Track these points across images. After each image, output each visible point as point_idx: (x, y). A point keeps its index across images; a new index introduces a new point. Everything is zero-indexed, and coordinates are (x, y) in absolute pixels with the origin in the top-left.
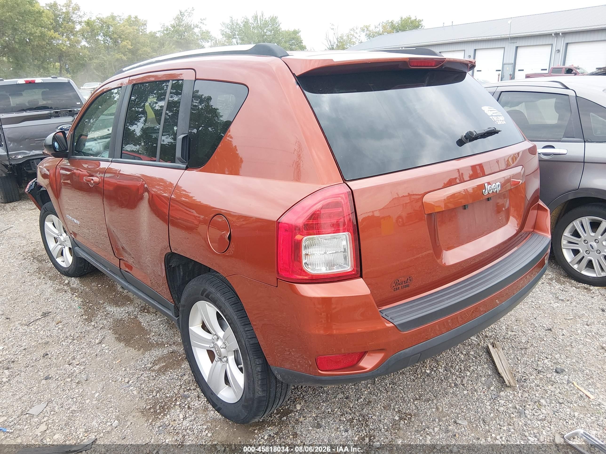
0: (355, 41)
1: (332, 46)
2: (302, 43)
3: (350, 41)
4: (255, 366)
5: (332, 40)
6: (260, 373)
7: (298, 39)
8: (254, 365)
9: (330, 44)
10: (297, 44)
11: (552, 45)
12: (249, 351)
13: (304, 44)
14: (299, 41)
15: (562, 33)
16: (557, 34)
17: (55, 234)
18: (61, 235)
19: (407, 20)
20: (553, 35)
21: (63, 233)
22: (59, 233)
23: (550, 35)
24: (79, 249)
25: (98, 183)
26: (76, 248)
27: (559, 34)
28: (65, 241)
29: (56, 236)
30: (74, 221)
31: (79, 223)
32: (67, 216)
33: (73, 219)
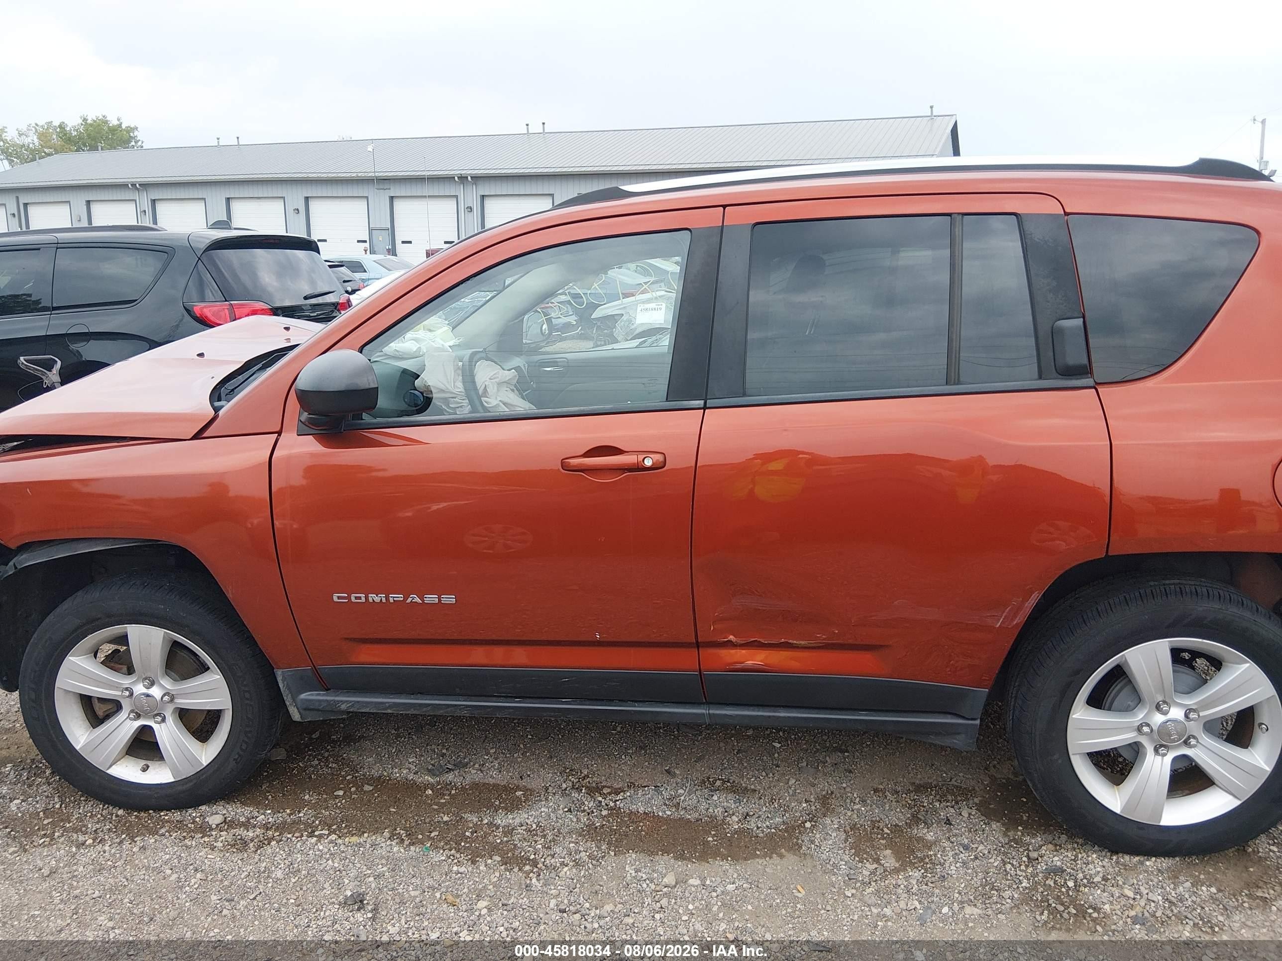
11: (457, 197)
15: (471, 177)
16: (463, 179)
17: (115, 686)
18: (152, 684)
19: (99, 125)
20: (456, 178)
21: (163, 677)
22: (146, 679)
23: (450, 179)
24: (324, 695)
25: (662, 465)
26: (303, 696)
27: (467, 177)
28: (172, 700)
29: (119, 693)
30: (409, 600)
31: (449, 599)
32: (339, 598)
33: (400, 597)
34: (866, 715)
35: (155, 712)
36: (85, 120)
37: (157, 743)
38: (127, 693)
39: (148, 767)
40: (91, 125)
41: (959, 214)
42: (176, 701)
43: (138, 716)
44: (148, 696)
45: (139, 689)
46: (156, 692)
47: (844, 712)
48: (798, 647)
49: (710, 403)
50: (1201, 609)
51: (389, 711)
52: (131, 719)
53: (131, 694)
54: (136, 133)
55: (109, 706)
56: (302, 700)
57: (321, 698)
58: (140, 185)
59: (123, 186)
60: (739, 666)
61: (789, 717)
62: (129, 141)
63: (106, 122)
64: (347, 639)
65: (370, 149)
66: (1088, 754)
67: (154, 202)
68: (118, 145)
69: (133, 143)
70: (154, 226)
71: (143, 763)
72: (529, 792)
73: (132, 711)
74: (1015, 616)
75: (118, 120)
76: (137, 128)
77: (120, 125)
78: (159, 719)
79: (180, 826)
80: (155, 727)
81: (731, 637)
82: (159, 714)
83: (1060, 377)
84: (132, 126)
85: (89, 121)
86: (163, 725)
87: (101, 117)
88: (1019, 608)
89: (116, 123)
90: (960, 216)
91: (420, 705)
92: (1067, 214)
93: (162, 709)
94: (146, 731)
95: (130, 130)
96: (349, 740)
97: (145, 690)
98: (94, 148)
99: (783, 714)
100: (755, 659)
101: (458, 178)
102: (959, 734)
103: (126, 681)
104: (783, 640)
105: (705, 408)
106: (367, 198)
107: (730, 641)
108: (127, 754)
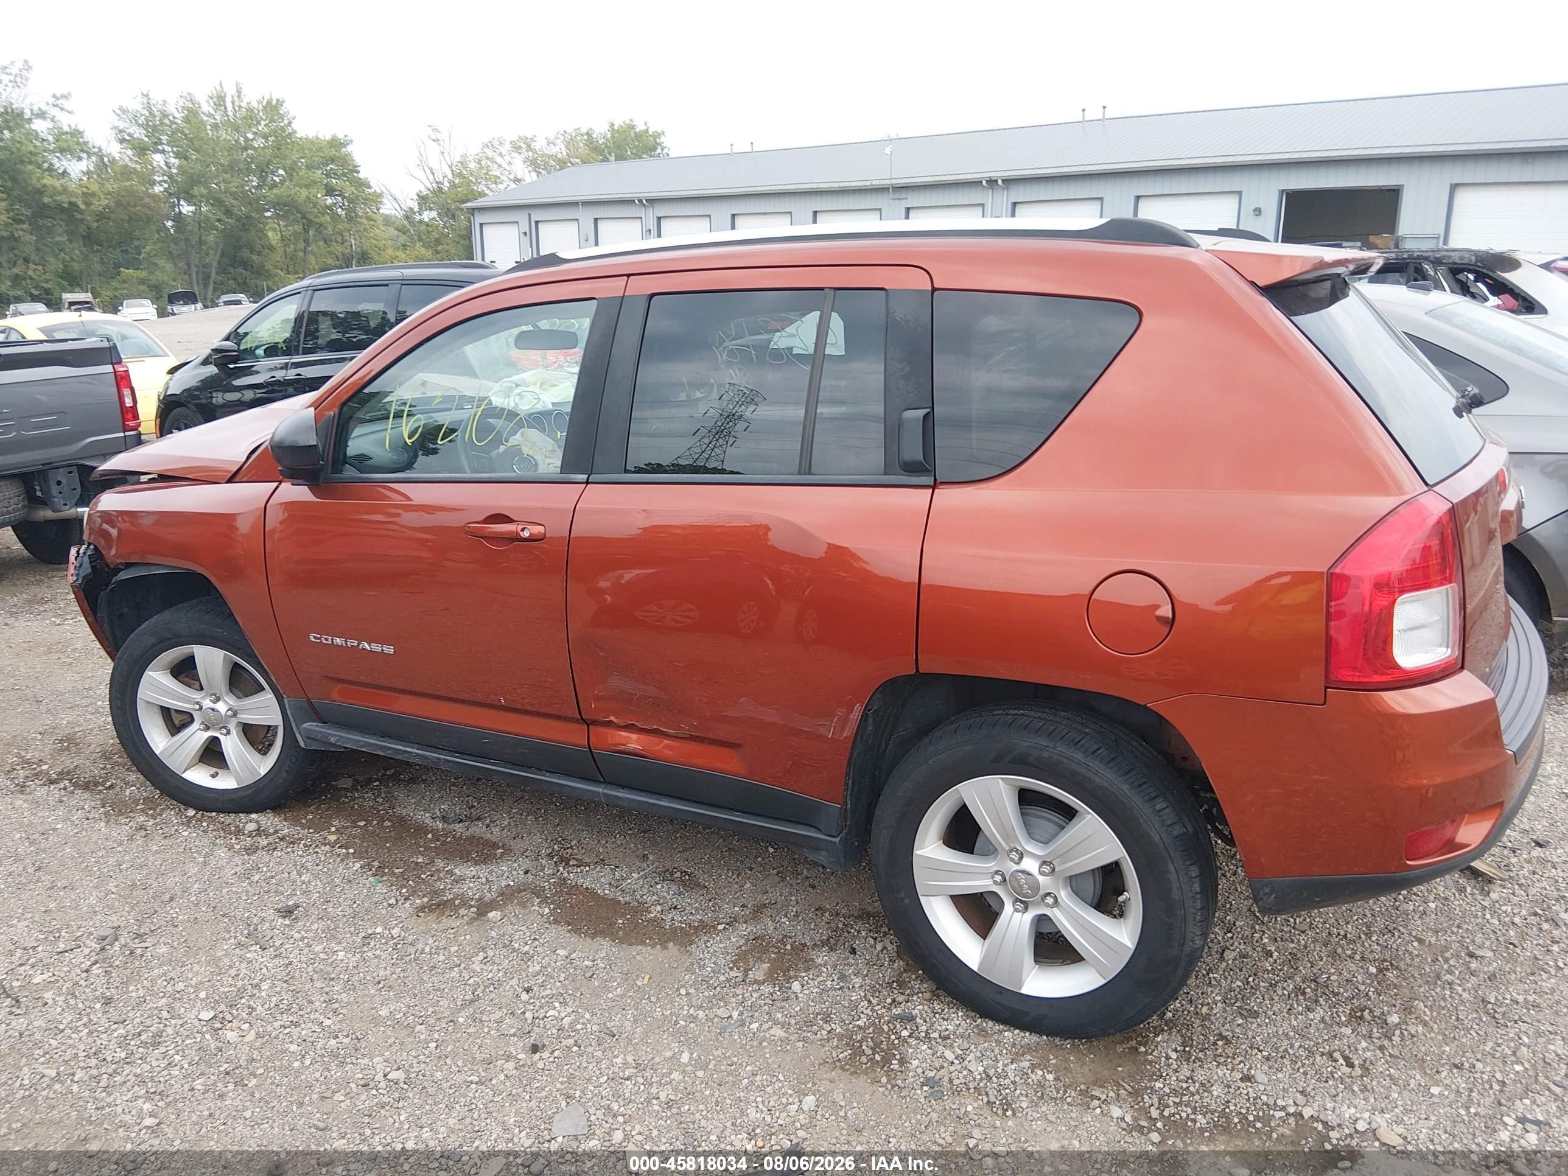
0: (499, 175)
1: (437, 183)
2: (358, 172)
3: (487, 174)
4: (1188, 882)
5: (436, 167)
6: (1198, 896)
7: (346, 161)
8: (1186, 879)
9: (431, 177)
10: (344, 174)
11: (983, 205)
12: (1171, 853)
13: (361, 176)
14: (351, 168)
15: (1003, 181)
16: (992, 182)
17: (189, 700)
18: (218, 699)
19: (625, 132)
20: (984, 183)
21: (227, 694)
22: (211, 695)
23: (977, 183)
24: (321, 727)
25: (542, 537)
26: (305, 725)
27: (997, 181)
28: (235, 715)
29: (191, 706)
30: (361, 647)
31: (389, 650)
32: (315, 638)
33: (356, 643)
34: (738, 816)
35: (222, 725)
36: (612, 125)
37: (222, 753)
38: (197, 707)
39: (217, 774)
40: (618, 131)
41: (830, 288)
42: (238, 716)
43: (207, 728)
44: (213, 710)
45: (207, 703)
46: (222, 707)
47: (719, 810)
48: (669, 736)
49: (593, 478)
50: (1026, 744)
51: (364, 750)
52: (201, 730)
53: (201, 708)
54: (663, 139)
55: (185, 717)
56: (305, 728)
57: (318, 729)
58: (646, 200)
59: (628, 202)
60: (622, 748)
61: (670, 807)
62: (655, 149)
63: (633, 127)
64: (333, 678)
65: (888, 151)
66: (951, 896)
67: (659, 219)
68: (643, 153)
69: (659, 151)
70: (482, 263)
71: (213, 770)
72: (508, 850)
73: (202, 723)
74: (843, 729)
75: (646, 124)
76: (663, 133)
77: (647, 131)
78: (225, 731)
79: (224, 828)
80: (222, 738)
81: (612, 718)
82: (225, 727)
83: (903, 472)
84: (659, 131)
85: (616, 128)
86: (228, 737)
87: (628, 122)
88: (846, 718)
89: (643, 128)
90: (832, 291)
91: (385, 747)
92: (934, 290)
93: (227, 722)
94: (215, 741)
95: (657, 135)
96: (396, 779)
97: (212, 705)
98: (620, 158)
99: (664, 803)
100: (633, 742)
101: (987, 181)
102: (822, 850)
103: (197, 696)
104: (655, 727)
105: (587, 483)
106: (880, 210)
107: (611, 721)
108: (200, 761)
